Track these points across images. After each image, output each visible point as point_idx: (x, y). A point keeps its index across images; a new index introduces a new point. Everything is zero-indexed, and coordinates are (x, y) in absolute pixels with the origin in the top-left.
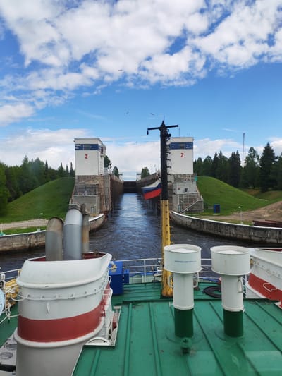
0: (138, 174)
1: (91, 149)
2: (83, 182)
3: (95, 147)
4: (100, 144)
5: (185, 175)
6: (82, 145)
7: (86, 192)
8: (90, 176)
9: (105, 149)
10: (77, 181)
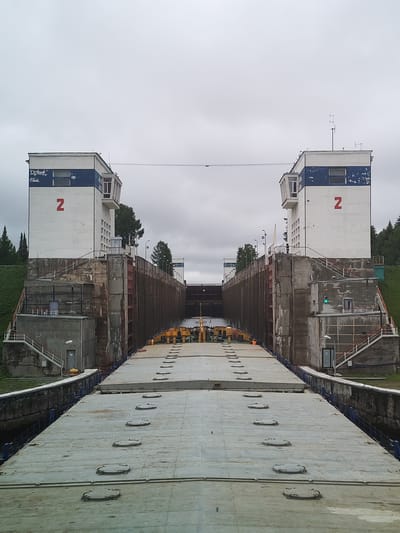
0: (227, 265)
1: (75, 184)
2: (48, 279)
3: (85, 178)
4: (101, 171)
5: (344, 262)
6: (49, 172)
7: (54, 306)
8: (71, 261)
9: (119, 184)
10: (32, 274)
